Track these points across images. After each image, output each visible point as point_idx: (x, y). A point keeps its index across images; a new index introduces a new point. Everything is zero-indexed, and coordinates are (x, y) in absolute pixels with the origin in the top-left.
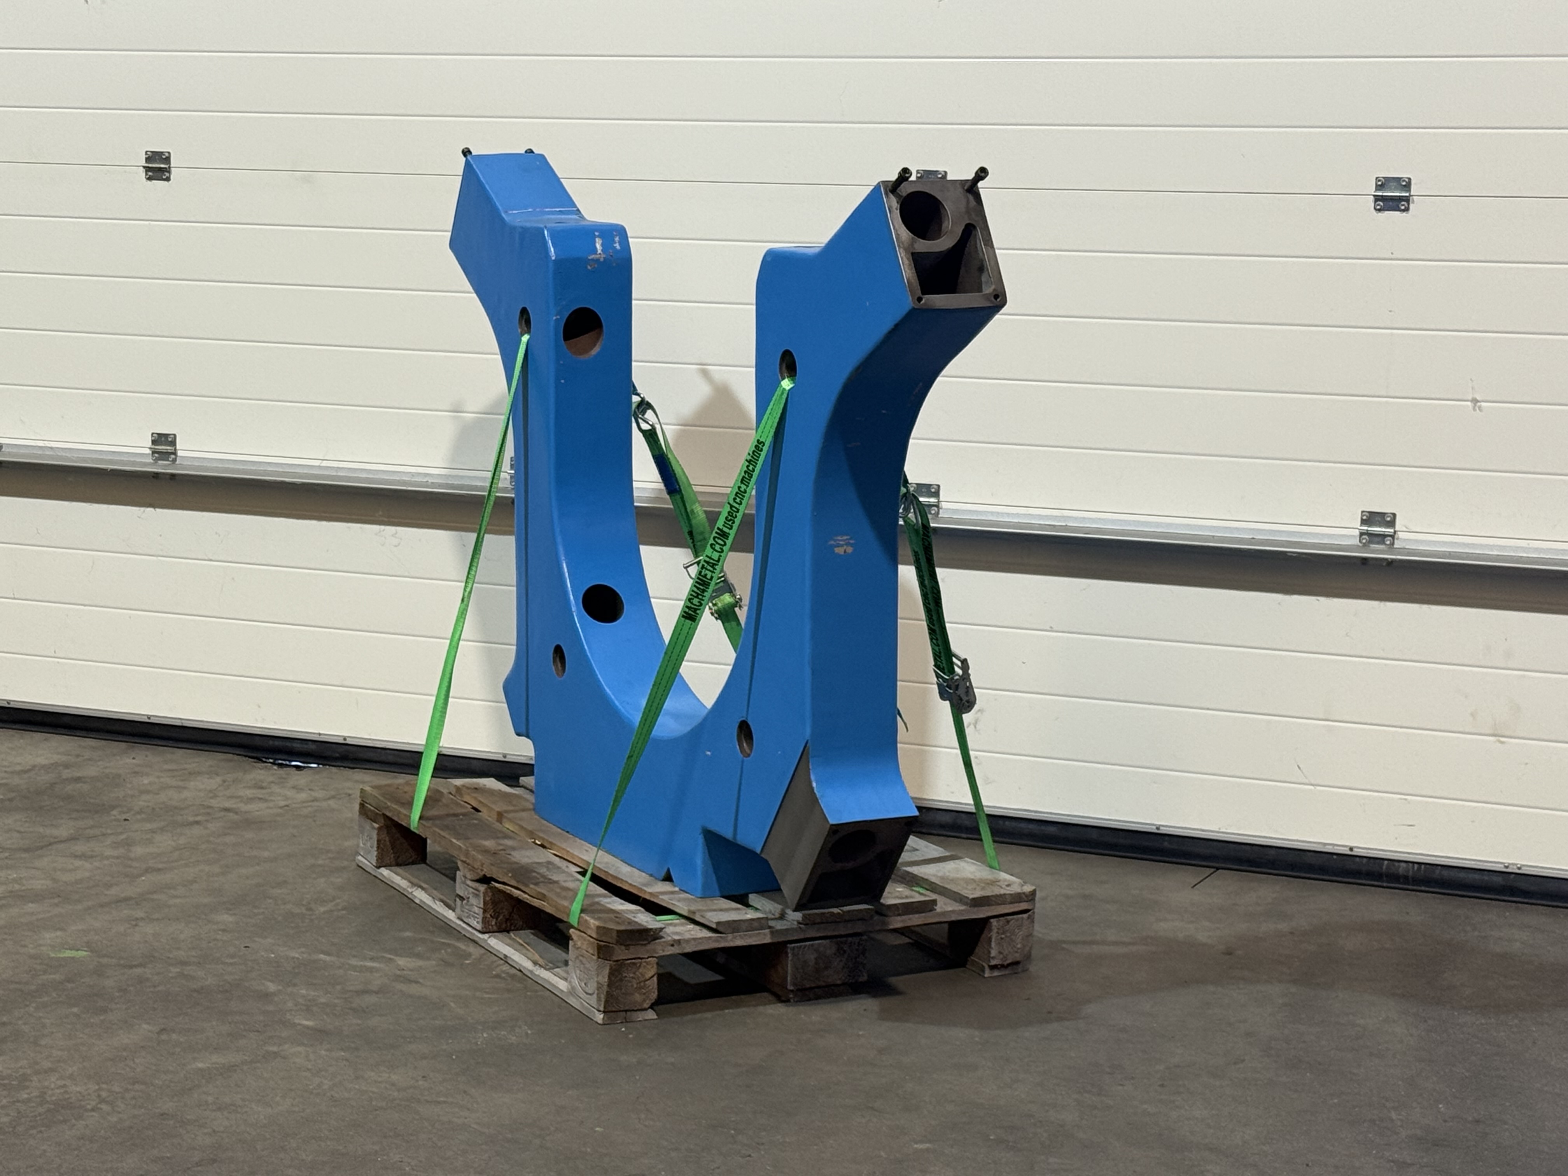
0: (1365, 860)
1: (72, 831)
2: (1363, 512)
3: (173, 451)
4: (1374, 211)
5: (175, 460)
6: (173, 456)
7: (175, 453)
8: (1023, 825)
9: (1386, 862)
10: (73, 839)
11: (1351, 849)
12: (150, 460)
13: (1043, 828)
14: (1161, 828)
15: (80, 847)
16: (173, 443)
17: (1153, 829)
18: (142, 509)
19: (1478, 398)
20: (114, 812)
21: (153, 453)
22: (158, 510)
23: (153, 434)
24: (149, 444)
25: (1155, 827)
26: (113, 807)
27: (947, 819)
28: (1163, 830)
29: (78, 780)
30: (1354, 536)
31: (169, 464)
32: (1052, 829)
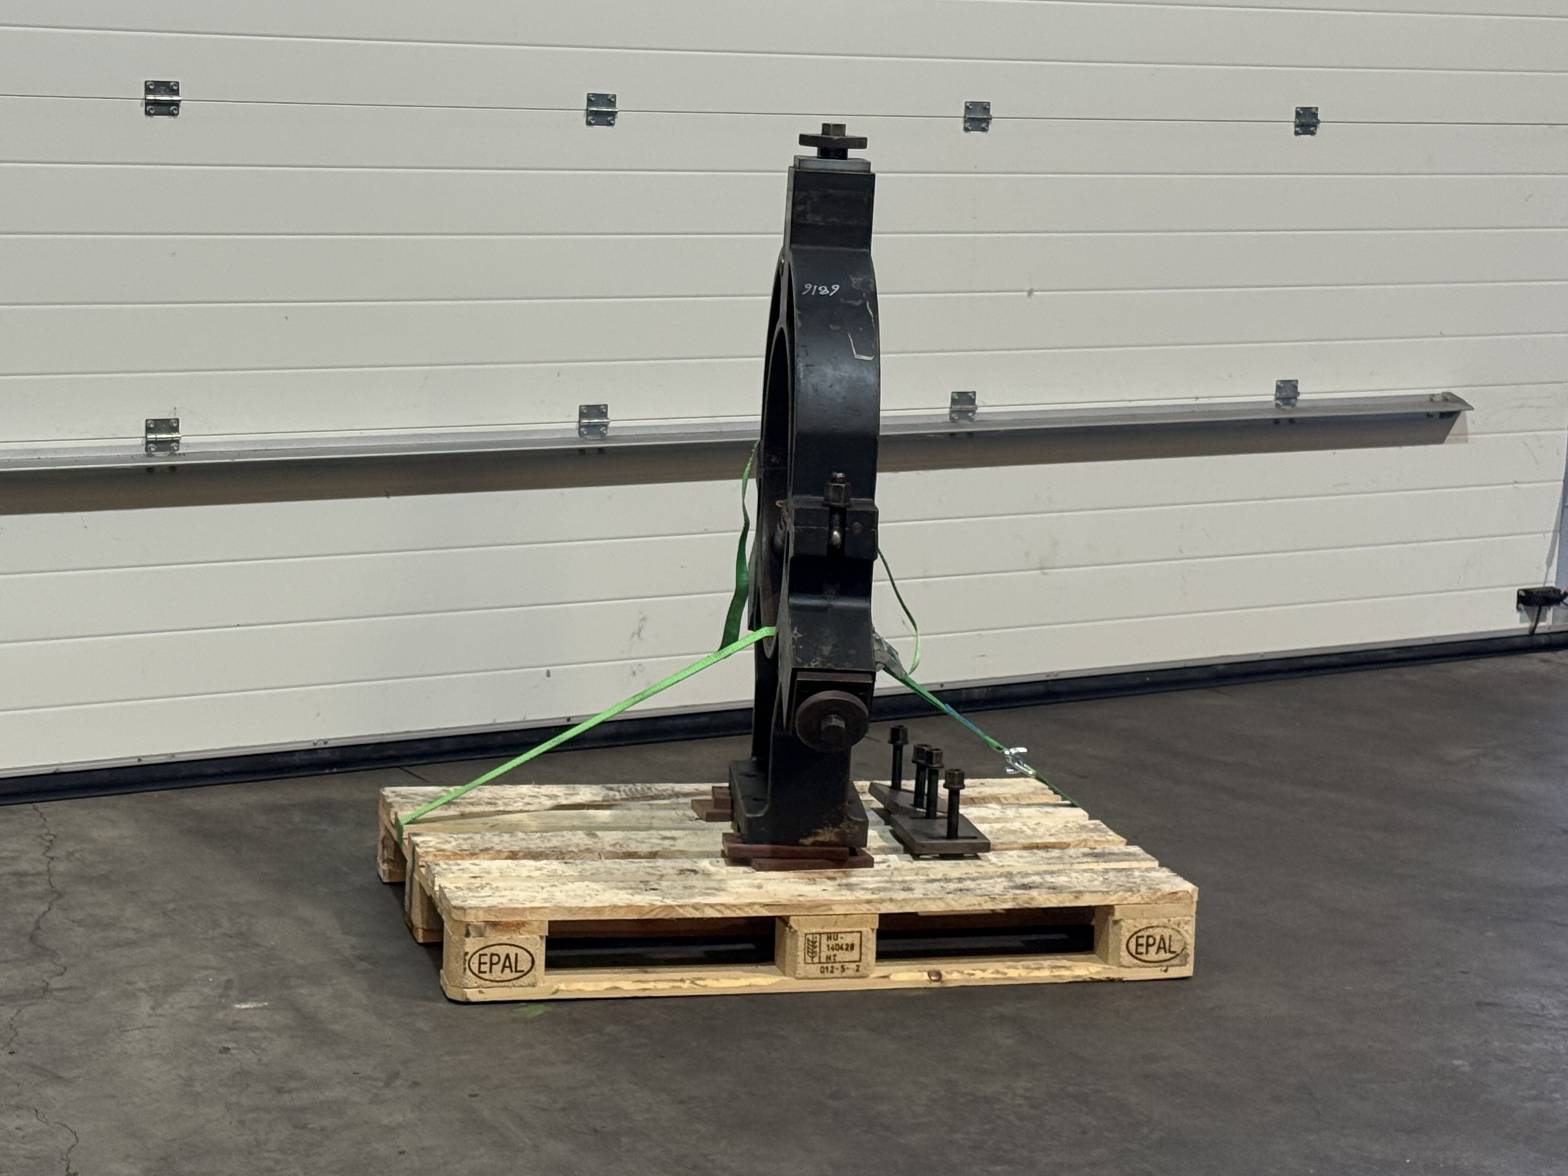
0: (949, 692)
2: (953, 393)
4: (963, 132)
9: (964, 691)
11: (942, 685)
19: (1036, 288)
30: (944, 415)
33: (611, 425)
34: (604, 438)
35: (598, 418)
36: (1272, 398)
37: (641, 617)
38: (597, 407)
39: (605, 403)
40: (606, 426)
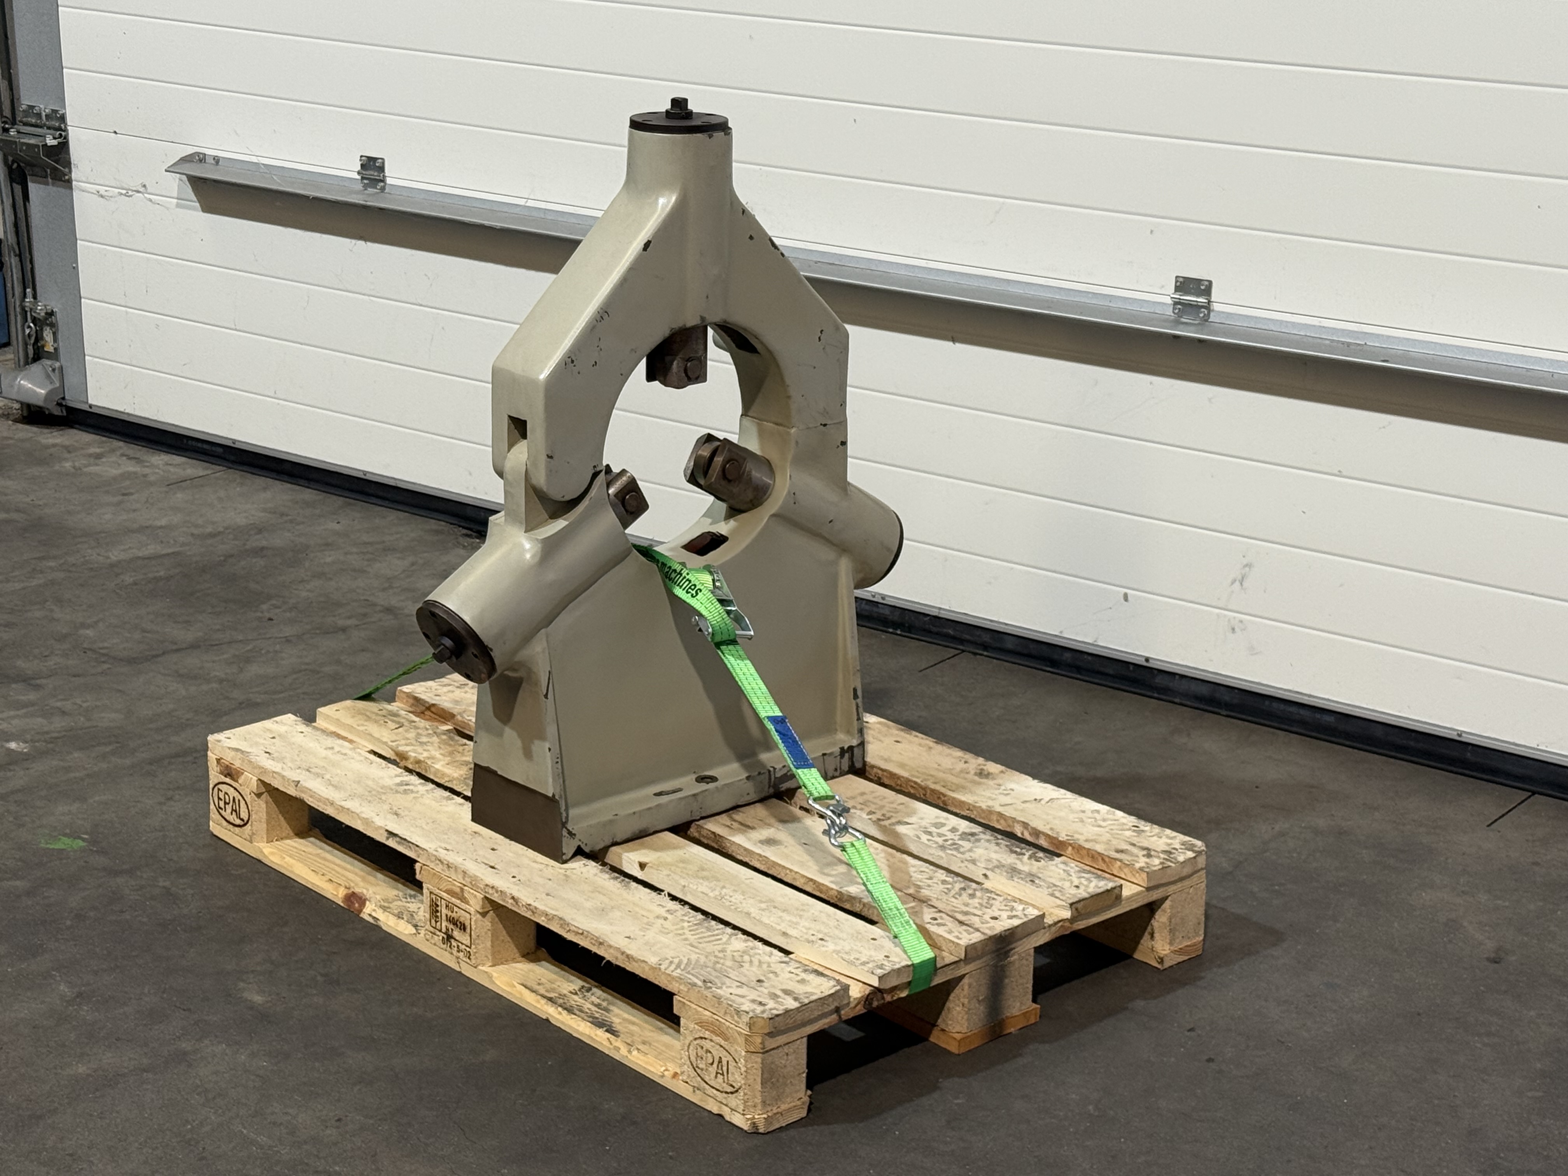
1: (200, 634)
3: (381, 178)
5: (383, 189)
6: (382, 184)
7: (383, 181)
8: (1293, 709)
10: (194, 646)
12: (360, 187)
14: (1464, 735)
15: (192, 661)
16: (382, 169)
17: (1453, 736)
18: (354, 241)
20: (264, 607)
21: (363, 178)
22: (369, 244)
23: (361, 156)
24: (359, 168)
25: (1455, 733)
26: (269, 597)
28: (1465, 738)
29: (259, 552)
31: (377, 193)
33: (1216, 307)
35: (1199, 296)
37: (1245, 561)
40: (1208, 307)
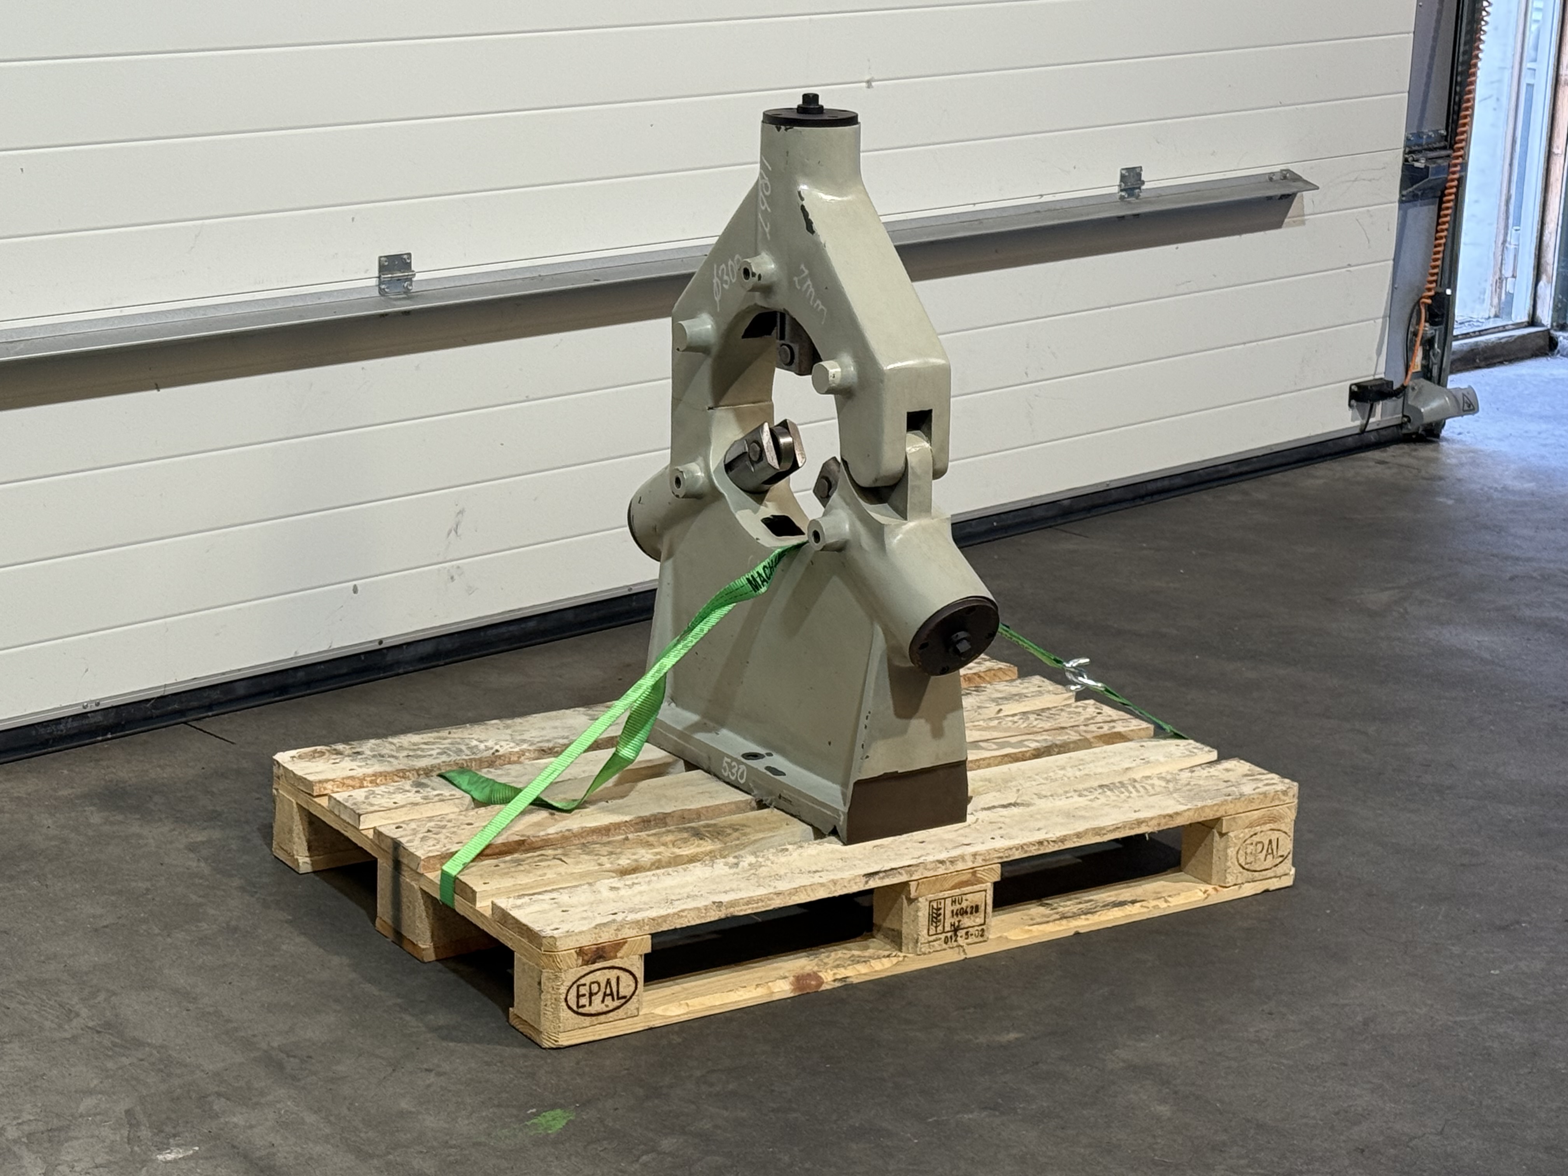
8: (503, 629)
13: (523, 626)
19: (875, 77)
27: (429, 648)
32: (532, 624)
33: (416, 277)
34: (408, 295)
35: (400, 271)
36: (1116, 190)
37: (458, 509)
38: (399, 257)
39: (407, 252)
40: (410, 279)
